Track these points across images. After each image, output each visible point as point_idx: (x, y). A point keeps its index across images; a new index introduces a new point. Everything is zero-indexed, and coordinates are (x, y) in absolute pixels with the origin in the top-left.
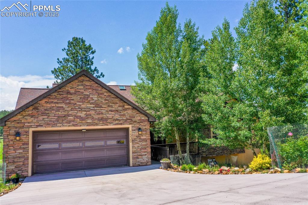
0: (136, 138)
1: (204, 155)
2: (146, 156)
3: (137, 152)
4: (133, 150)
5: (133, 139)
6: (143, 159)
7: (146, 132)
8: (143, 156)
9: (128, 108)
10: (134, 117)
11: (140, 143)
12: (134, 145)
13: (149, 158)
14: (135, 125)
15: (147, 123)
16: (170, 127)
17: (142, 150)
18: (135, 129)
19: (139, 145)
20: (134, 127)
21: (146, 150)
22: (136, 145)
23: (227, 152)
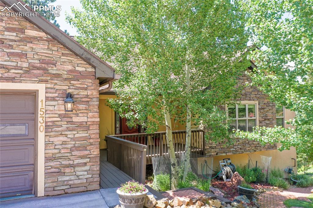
0: (59, 119)
1: (212, 154)
2: (87, 168)
3: (60, 158)
4: (47, 151)
5: (48, 124)
6: (78, 176)
7: (89, 106)
8: (77, 169)
9: (35, 38)
10: (55, 64)
11: (70, 134)
12: (52, 139)
13: (94, 173)
14: (56, 84)
15: (91, 81)
16: (151, 94)
17: (74, 153)
18: (56, 95)
19: (65, 139)
20: (53, 91)
21: (87, 152)
22: (58, 140)
23: (249, 147)
